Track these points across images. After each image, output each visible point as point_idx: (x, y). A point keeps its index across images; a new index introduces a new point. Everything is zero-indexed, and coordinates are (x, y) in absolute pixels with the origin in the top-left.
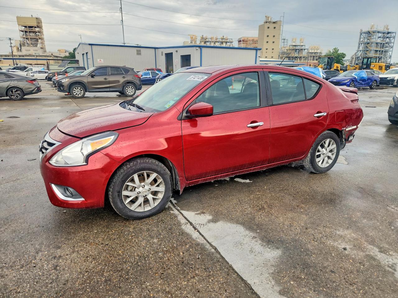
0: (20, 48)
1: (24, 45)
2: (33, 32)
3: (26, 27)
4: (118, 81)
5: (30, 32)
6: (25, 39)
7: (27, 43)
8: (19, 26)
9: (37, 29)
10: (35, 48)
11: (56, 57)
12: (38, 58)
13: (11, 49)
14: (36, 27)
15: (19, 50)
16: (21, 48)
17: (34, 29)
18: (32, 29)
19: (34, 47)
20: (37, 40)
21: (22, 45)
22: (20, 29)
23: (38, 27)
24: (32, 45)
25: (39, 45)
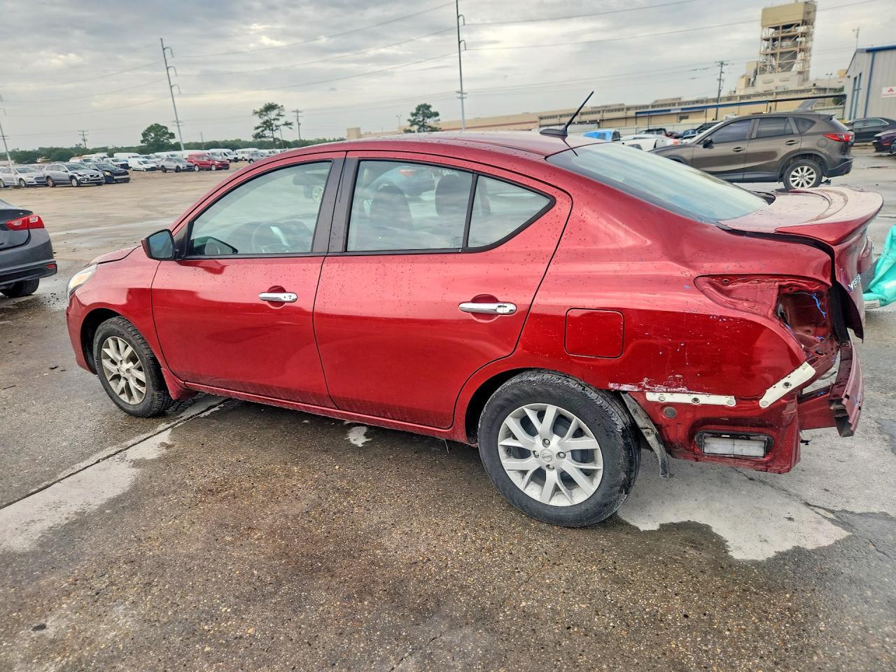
0: (752, 80)
1: (763, 70)
2: (790, 37)
3: (776, 28)
4: (772, 154)
5: (783, 38)
6: (769, 56)
7: (771, 65)
8: (763, 28)
9: (801, 29)
10: (787, 75)
11: (822, 92)
12: (779, 97)
13: (718, 84)
14: (798, 25)
15: (751, 82)
16: (755, 78)
17: (793, 31)
18: (789, 32)
19: (784, 71)
20: (794, 55)
21: (760, 71)
22: (764, 36)
23: (805, 23)
24: (780, 69)
25: (797, 67)
